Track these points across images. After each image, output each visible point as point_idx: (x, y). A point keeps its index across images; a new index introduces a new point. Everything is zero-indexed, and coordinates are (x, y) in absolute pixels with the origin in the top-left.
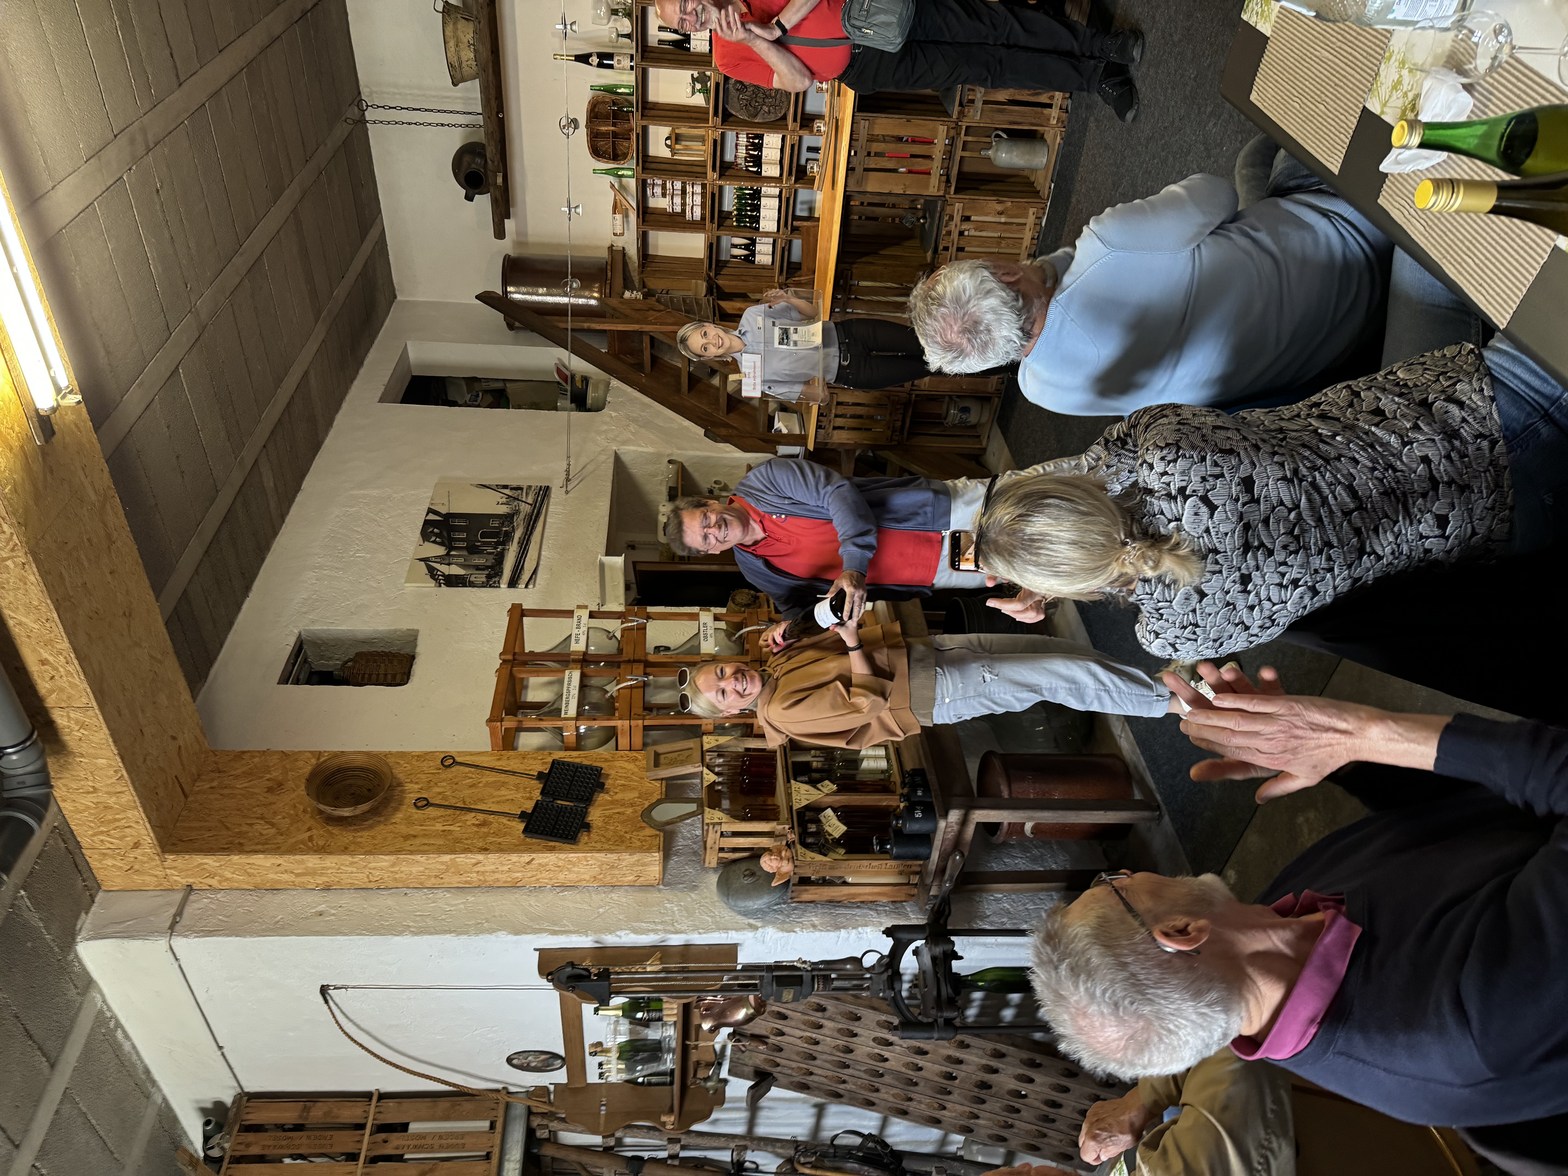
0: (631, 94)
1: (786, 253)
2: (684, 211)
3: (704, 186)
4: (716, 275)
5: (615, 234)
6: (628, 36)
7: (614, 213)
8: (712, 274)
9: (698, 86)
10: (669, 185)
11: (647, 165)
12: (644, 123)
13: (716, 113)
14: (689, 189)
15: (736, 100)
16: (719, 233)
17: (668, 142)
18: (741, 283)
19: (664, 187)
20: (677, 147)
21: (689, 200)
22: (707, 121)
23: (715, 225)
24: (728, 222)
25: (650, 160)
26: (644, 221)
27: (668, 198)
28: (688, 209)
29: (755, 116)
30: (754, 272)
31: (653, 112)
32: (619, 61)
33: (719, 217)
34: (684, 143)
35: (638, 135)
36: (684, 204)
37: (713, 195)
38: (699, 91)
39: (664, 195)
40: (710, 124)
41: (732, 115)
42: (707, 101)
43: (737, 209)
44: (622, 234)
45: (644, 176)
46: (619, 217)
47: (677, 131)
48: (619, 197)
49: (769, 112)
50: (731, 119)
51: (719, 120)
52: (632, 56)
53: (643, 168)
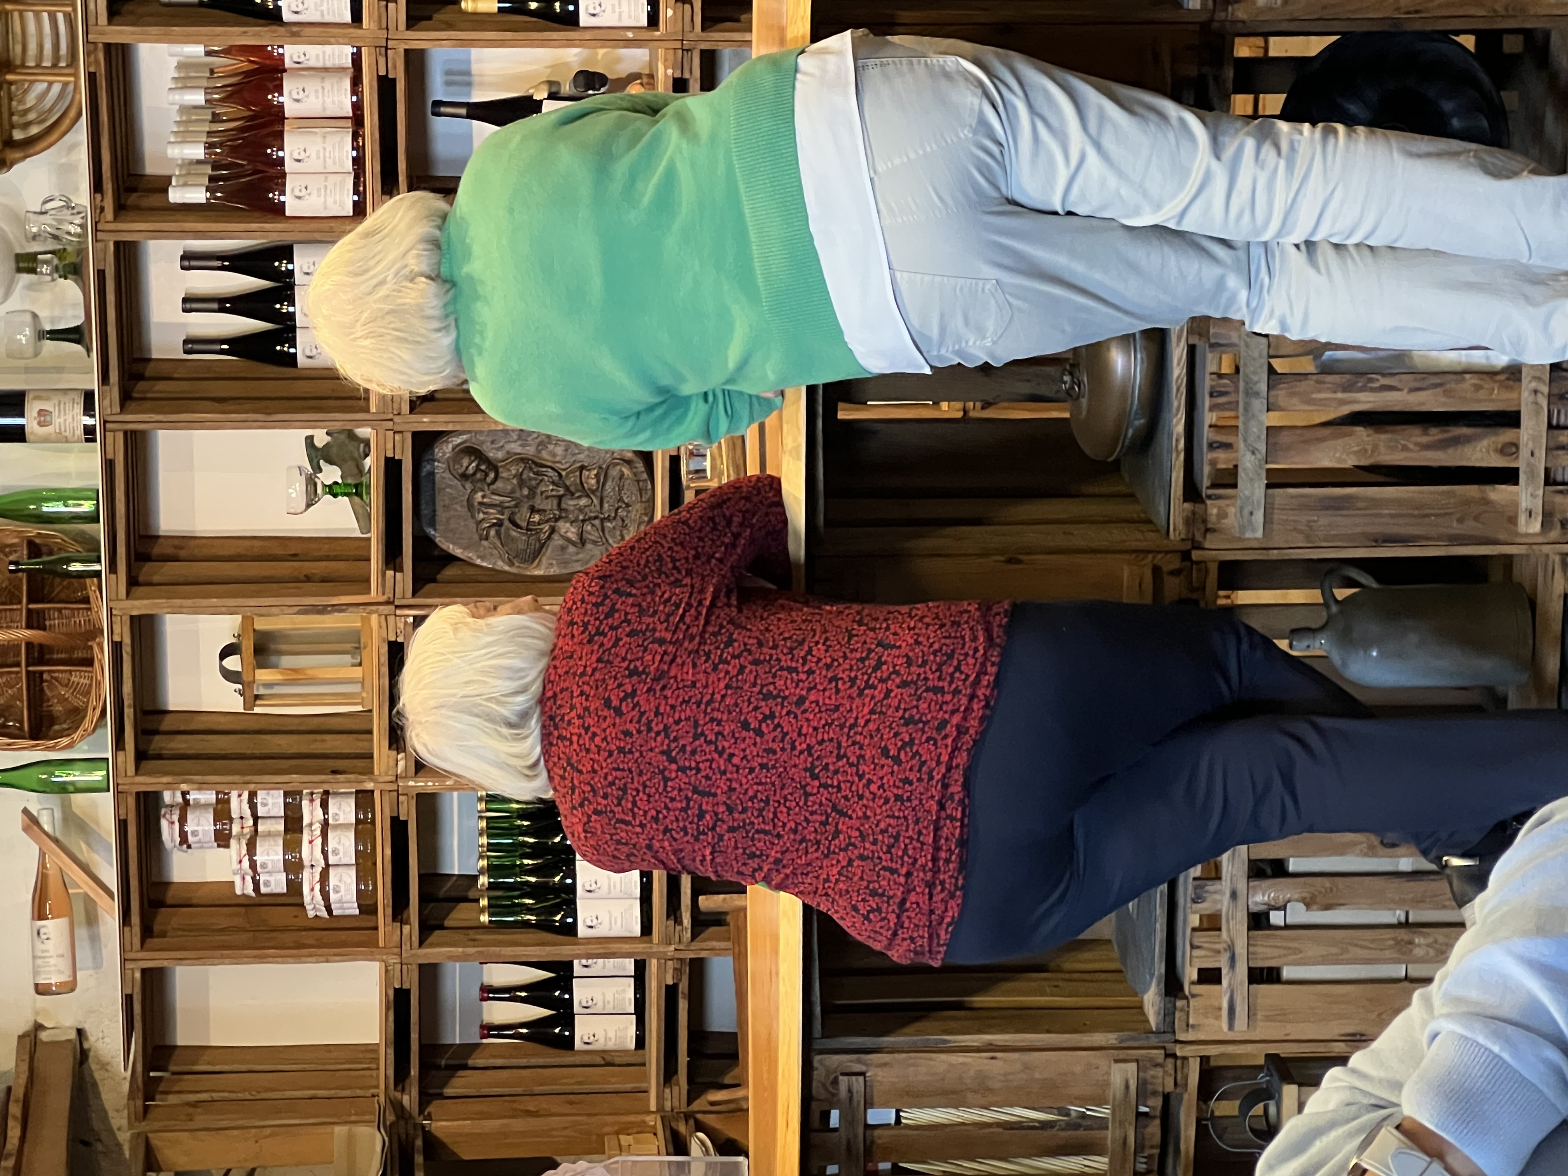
0: (93, 518)
1: (683, 1006)
2: (295, 887)
3: (364, 799)
4: (426, 1098)
5: (41, 990)
6: (74, 335)
7: (40, 914)
8: (409, 1099)
9: (331, 474)
10: (238, 805)
11: (159, 743)
12: (140, 607)
13: (392, 557)
14: (311, 813)
15: (461, 509)
16: (431, 954)
17: (233, 663)
18: (518, 1124)
19: (222, 812)
20: (263, 675)
21: (310, 852)
22: (363, 583)
23: (412, 928)
24: (460, 914)
25: (167, 724)
26: (147, 932)
27: (237, 848)
28: (309, 880)
29: (535, 555)
30: (569, 1079)
31: (171, 569)
32: (44, 416)
33: (424, 899)
34: (287, 661)
35: (117, 647)
36: (294, 867)
37: (398, 827)
38: (332, 490)
39: (222, 839)
40: (374, 594)
41: (451, 559)
42: (363, 518)
43: (491, 870)
44: (70, 987)
45: (146, 783)
46: (55, 927)
47: (261, 624)
48: (58, 860)
49: (582, 541)
50: (450, 572)
51: (405, 579)
52: (89, 396)
53: (141, 756)
